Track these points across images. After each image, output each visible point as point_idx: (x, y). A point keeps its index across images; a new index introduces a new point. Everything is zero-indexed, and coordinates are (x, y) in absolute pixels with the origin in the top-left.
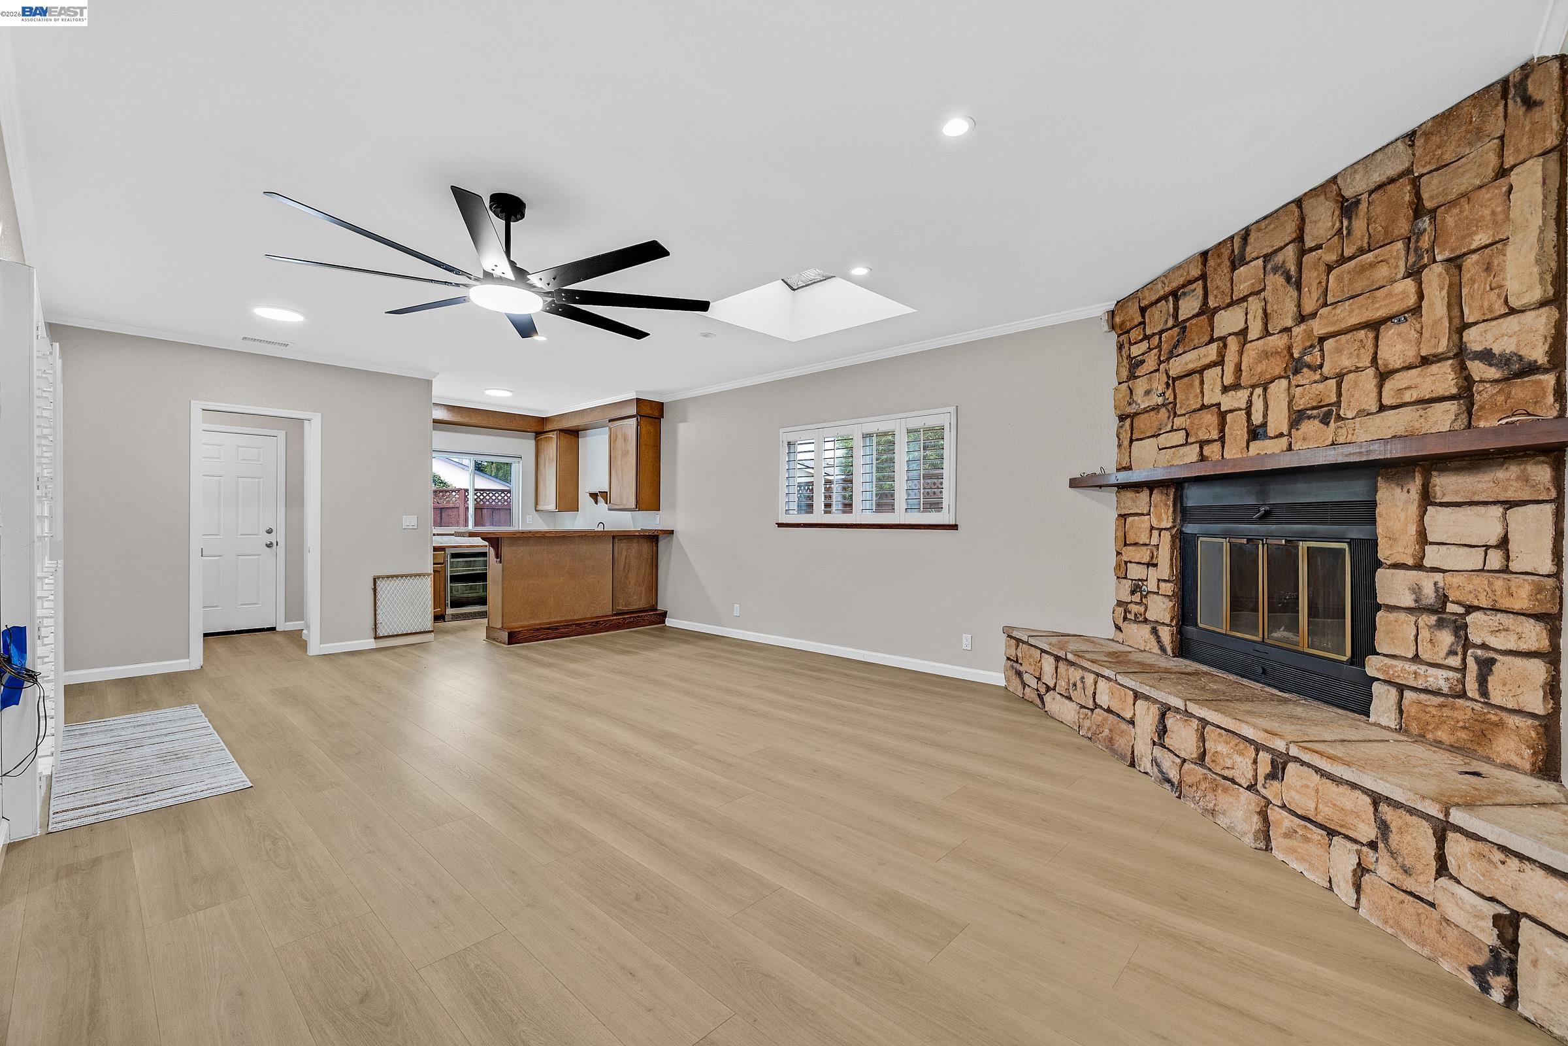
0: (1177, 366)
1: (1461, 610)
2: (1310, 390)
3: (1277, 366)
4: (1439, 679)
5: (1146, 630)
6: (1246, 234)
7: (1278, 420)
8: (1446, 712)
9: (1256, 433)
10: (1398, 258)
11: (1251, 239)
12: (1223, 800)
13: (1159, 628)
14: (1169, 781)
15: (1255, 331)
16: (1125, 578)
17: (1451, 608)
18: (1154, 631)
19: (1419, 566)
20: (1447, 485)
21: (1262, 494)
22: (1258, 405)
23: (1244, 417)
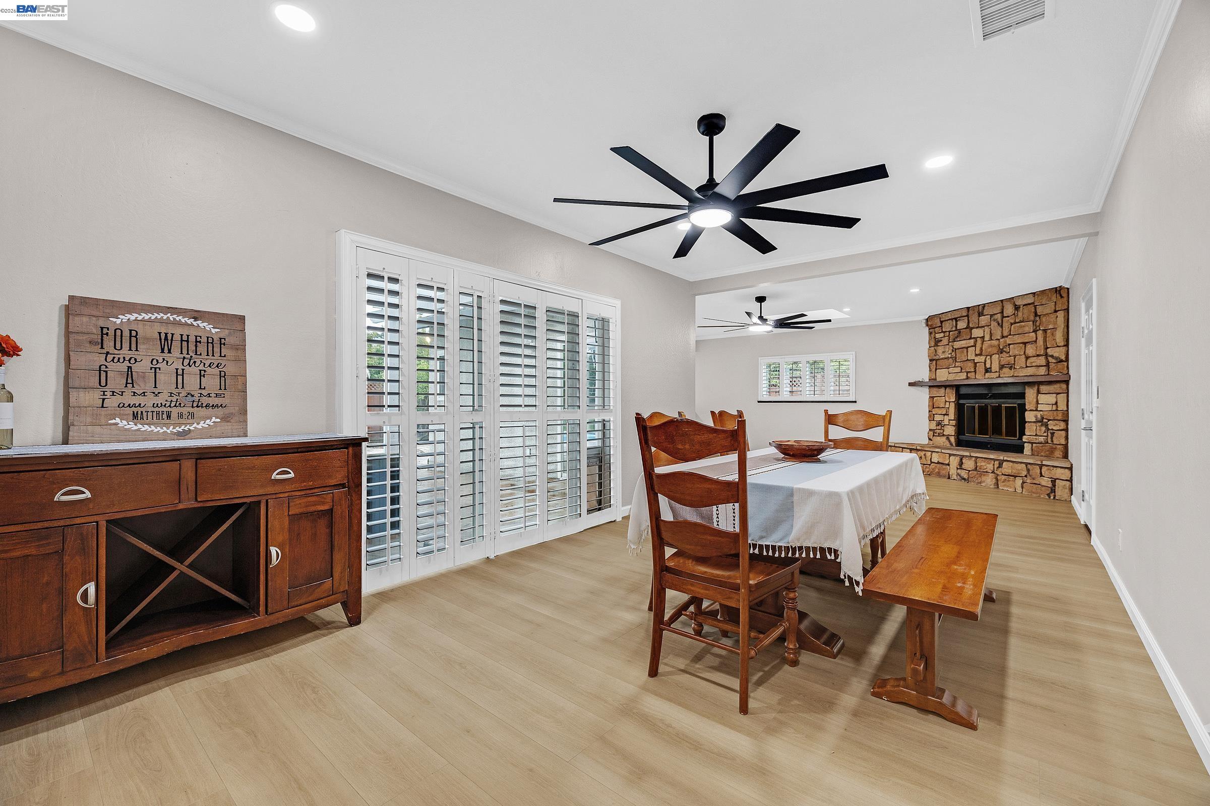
0: (957, 345)
1: (1047, 421)
2: (1005, 359)
3: (995, 350)
4: (1042, 439)
5: (944, 439)
6: (984, 306)
7: (995, 367)
8: (1044, 448)
9: (987, 370)
10: (1031, 326)
11: (986, 308)
12: (984, 478)
13: (950, 437)
14: (964, 479)
15: (987, 338)
16: (934, 420)
17: (1045, 420)
18: (948, 439)
19: (1037, 410)
20: (1043, 388)
21: (990, 389)
22: (988, 362)
23: (984, 365)
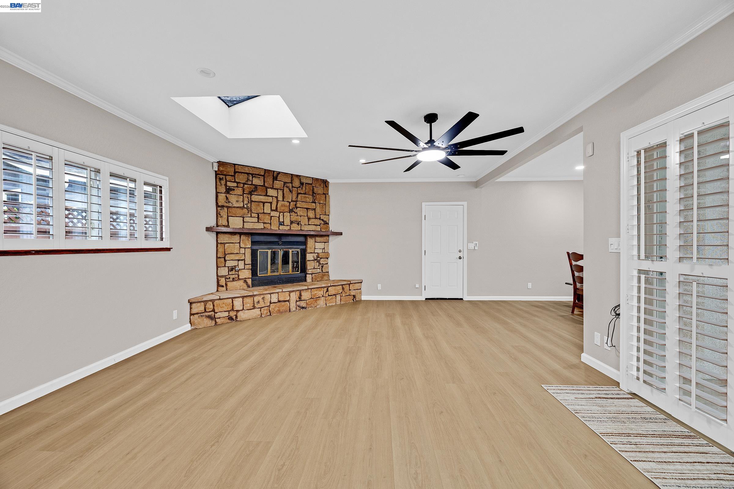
0: (255, 198)
1: (320, 259)
2: (294, 218)
3: (287, 210)
4: (319, 271)
5: (241, 283)
6: (279, 173)
7: (287, 222)
8: (319, 275)
9: (281, 224)
10: (311, 198)
11: (279, 175)
13: (247, 280)
14: (303, 308)
15: (280, 198)
16: (225, 266)
17: (318, 259)
18: (245, 282)
19: (314, 253)
20: (318, 239)
21: (280, 239)
22: (281, 217)
23: (278, 219)
